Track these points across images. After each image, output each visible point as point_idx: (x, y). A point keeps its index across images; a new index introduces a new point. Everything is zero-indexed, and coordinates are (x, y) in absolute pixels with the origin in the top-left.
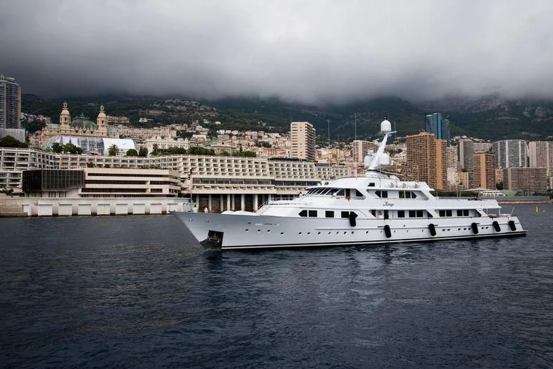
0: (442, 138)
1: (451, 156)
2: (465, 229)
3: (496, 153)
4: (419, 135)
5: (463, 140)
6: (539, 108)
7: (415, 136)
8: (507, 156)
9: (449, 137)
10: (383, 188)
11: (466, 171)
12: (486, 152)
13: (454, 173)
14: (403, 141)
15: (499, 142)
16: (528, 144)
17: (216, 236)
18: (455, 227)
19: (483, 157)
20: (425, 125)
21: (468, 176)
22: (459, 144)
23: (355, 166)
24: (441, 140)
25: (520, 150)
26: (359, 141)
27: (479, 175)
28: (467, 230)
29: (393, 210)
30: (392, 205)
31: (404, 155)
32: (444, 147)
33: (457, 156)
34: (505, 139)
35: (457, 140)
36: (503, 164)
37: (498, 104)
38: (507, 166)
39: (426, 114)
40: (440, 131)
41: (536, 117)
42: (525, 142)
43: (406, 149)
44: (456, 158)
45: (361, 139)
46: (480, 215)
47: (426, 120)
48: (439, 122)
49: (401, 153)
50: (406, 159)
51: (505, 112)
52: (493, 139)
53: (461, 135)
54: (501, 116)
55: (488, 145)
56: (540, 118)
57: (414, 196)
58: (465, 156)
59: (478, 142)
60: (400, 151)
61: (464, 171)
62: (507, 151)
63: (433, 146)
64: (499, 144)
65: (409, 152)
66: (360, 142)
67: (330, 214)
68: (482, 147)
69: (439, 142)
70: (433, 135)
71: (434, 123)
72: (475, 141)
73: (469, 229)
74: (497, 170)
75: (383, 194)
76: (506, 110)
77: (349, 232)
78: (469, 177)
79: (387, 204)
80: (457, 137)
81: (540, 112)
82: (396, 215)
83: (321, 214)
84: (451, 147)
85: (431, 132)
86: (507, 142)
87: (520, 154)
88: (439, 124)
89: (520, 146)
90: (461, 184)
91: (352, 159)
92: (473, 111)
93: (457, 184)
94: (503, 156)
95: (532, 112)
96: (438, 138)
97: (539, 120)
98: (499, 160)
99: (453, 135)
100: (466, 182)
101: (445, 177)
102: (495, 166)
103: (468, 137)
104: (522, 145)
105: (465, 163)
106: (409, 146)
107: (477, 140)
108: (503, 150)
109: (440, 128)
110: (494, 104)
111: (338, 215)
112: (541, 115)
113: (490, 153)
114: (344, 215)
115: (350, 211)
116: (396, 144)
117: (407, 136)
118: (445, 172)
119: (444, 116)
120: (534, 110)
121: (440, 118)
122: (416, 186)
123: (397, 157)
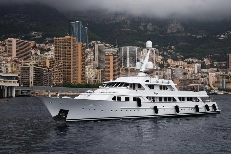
0: (82, 42)
1: (88, 56)
2: (192, 109)
3: (121, 56)
4: (65, 38)
5: (98, 44)
6: (149, 24)
7: (61, 38)
8: (128, 59)
9: (87, 41)
10: (152, 83)
11: (99, 69)
12: (114, 55)
13: (90, 70)
14: (51, 42)
15: (123, 48)
16: (142, 50)
17: (64, 113)
18: (187, 108)
19: (112, 58)
20: (69, 30)
21: (100, 73)
22: (94, 47)
23: (9, 60)
24: (81, 43)
25: (137, 54)
26: (12, 39)
27: (109, 72)
28: (193, 109)
29: (157, 97)
30: (157, 94)
31: (53, 53)
32: (84, 49)
33: (93, 57)
34: (127, 46)
35: (93, 44)
36: (125, 65)
37: (123, 19)
38: (128, 66)
39: (70, 21)
40: (80, 36)
41: (148, 30)
42: (140, 49)
43: (54, 48)
44: (92, 58)
45: (14, 37)
46: (199, 101)
47: (70, 26)
48: (80, 28)
49: (50, 52)
50: (54, 57)
51: (128, 25)
52: (119, 46)
53: (96, 40)
54: (125, 28)
55: (116, 50)
56: (150, 31)
57: (167, 89)
58: (99, 57)
59: (108, 47)
60: (49, 50)
61: (98, 68)
62: (128, 54)
63: (75, 47)
64: (123, 49)
65: (56, 51)
66: (14, 40)
67: (127, 99)
68: (111, 50)
69: (80, 45)
70: (75, 38)
71: (76, 29)
72: (106, 46)
73: (194, 109)
74: (121, 69)
75: (152, 87)
76: (128, 23)
77: (136, 110)
78: (102, 73)
79: (155, 93)
80: (94, 42)
81: (150, 27)
82: (158, 100)
83: (123, 99)
84: (89, 49)
85: (74, 36)
86: (128, 48)
87: (137, 57)
88: (81, 30)
89: (137, 52)
90: (96, 78)
91: (6, 54)
92: (106, 23)
93: (92, 79)
94: (125, 59)
95: (145, 27)
96: (79, 42)
97: (150, 33)
98: (123, 61)
99: (91, 39)
100: (99, 77)
101: (84, 72)
102: (120, 65)
103: (102, 42)
104: (139, 51)
105: (99, 62)
106: (56, 46)
107: (108, 45)
108: (125, 54)
109: (81, 34)
110: (120, 18)
111: (131, 99)
112: (151, 29)
113: (117, 56)
114: (135, 99)
115: (137, 97)
116: (46, 44)
117: (55, 38)
118: (84, 69)
119: (84, 24)
120: (147, 26)
121: (81, 25)
122: (169, 83)
123: (46, 55)
